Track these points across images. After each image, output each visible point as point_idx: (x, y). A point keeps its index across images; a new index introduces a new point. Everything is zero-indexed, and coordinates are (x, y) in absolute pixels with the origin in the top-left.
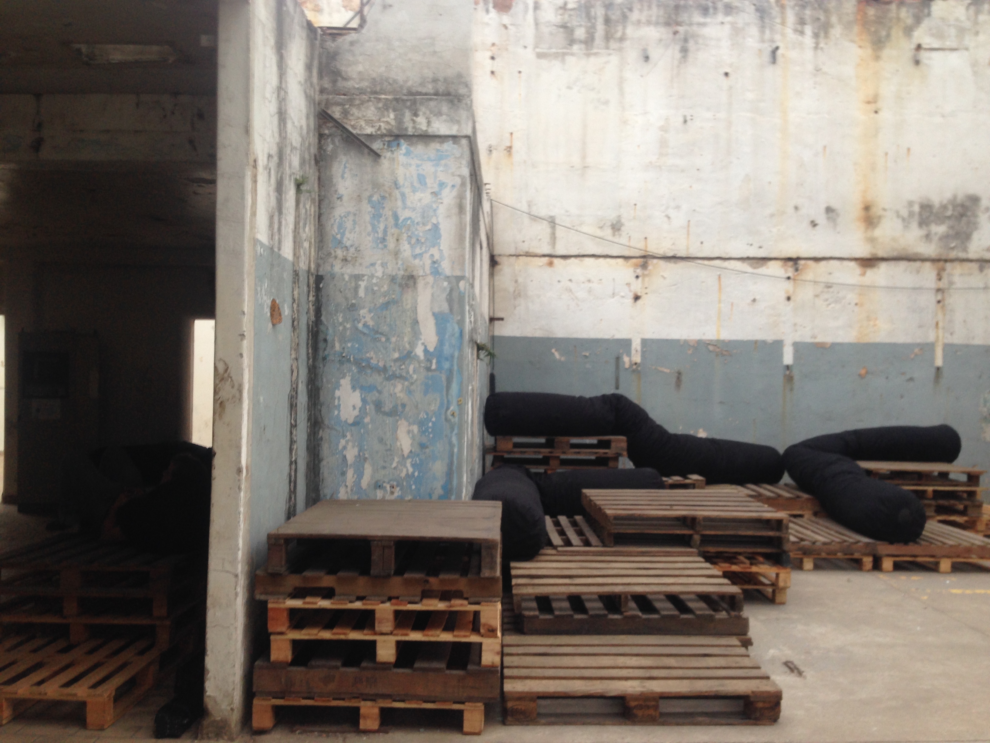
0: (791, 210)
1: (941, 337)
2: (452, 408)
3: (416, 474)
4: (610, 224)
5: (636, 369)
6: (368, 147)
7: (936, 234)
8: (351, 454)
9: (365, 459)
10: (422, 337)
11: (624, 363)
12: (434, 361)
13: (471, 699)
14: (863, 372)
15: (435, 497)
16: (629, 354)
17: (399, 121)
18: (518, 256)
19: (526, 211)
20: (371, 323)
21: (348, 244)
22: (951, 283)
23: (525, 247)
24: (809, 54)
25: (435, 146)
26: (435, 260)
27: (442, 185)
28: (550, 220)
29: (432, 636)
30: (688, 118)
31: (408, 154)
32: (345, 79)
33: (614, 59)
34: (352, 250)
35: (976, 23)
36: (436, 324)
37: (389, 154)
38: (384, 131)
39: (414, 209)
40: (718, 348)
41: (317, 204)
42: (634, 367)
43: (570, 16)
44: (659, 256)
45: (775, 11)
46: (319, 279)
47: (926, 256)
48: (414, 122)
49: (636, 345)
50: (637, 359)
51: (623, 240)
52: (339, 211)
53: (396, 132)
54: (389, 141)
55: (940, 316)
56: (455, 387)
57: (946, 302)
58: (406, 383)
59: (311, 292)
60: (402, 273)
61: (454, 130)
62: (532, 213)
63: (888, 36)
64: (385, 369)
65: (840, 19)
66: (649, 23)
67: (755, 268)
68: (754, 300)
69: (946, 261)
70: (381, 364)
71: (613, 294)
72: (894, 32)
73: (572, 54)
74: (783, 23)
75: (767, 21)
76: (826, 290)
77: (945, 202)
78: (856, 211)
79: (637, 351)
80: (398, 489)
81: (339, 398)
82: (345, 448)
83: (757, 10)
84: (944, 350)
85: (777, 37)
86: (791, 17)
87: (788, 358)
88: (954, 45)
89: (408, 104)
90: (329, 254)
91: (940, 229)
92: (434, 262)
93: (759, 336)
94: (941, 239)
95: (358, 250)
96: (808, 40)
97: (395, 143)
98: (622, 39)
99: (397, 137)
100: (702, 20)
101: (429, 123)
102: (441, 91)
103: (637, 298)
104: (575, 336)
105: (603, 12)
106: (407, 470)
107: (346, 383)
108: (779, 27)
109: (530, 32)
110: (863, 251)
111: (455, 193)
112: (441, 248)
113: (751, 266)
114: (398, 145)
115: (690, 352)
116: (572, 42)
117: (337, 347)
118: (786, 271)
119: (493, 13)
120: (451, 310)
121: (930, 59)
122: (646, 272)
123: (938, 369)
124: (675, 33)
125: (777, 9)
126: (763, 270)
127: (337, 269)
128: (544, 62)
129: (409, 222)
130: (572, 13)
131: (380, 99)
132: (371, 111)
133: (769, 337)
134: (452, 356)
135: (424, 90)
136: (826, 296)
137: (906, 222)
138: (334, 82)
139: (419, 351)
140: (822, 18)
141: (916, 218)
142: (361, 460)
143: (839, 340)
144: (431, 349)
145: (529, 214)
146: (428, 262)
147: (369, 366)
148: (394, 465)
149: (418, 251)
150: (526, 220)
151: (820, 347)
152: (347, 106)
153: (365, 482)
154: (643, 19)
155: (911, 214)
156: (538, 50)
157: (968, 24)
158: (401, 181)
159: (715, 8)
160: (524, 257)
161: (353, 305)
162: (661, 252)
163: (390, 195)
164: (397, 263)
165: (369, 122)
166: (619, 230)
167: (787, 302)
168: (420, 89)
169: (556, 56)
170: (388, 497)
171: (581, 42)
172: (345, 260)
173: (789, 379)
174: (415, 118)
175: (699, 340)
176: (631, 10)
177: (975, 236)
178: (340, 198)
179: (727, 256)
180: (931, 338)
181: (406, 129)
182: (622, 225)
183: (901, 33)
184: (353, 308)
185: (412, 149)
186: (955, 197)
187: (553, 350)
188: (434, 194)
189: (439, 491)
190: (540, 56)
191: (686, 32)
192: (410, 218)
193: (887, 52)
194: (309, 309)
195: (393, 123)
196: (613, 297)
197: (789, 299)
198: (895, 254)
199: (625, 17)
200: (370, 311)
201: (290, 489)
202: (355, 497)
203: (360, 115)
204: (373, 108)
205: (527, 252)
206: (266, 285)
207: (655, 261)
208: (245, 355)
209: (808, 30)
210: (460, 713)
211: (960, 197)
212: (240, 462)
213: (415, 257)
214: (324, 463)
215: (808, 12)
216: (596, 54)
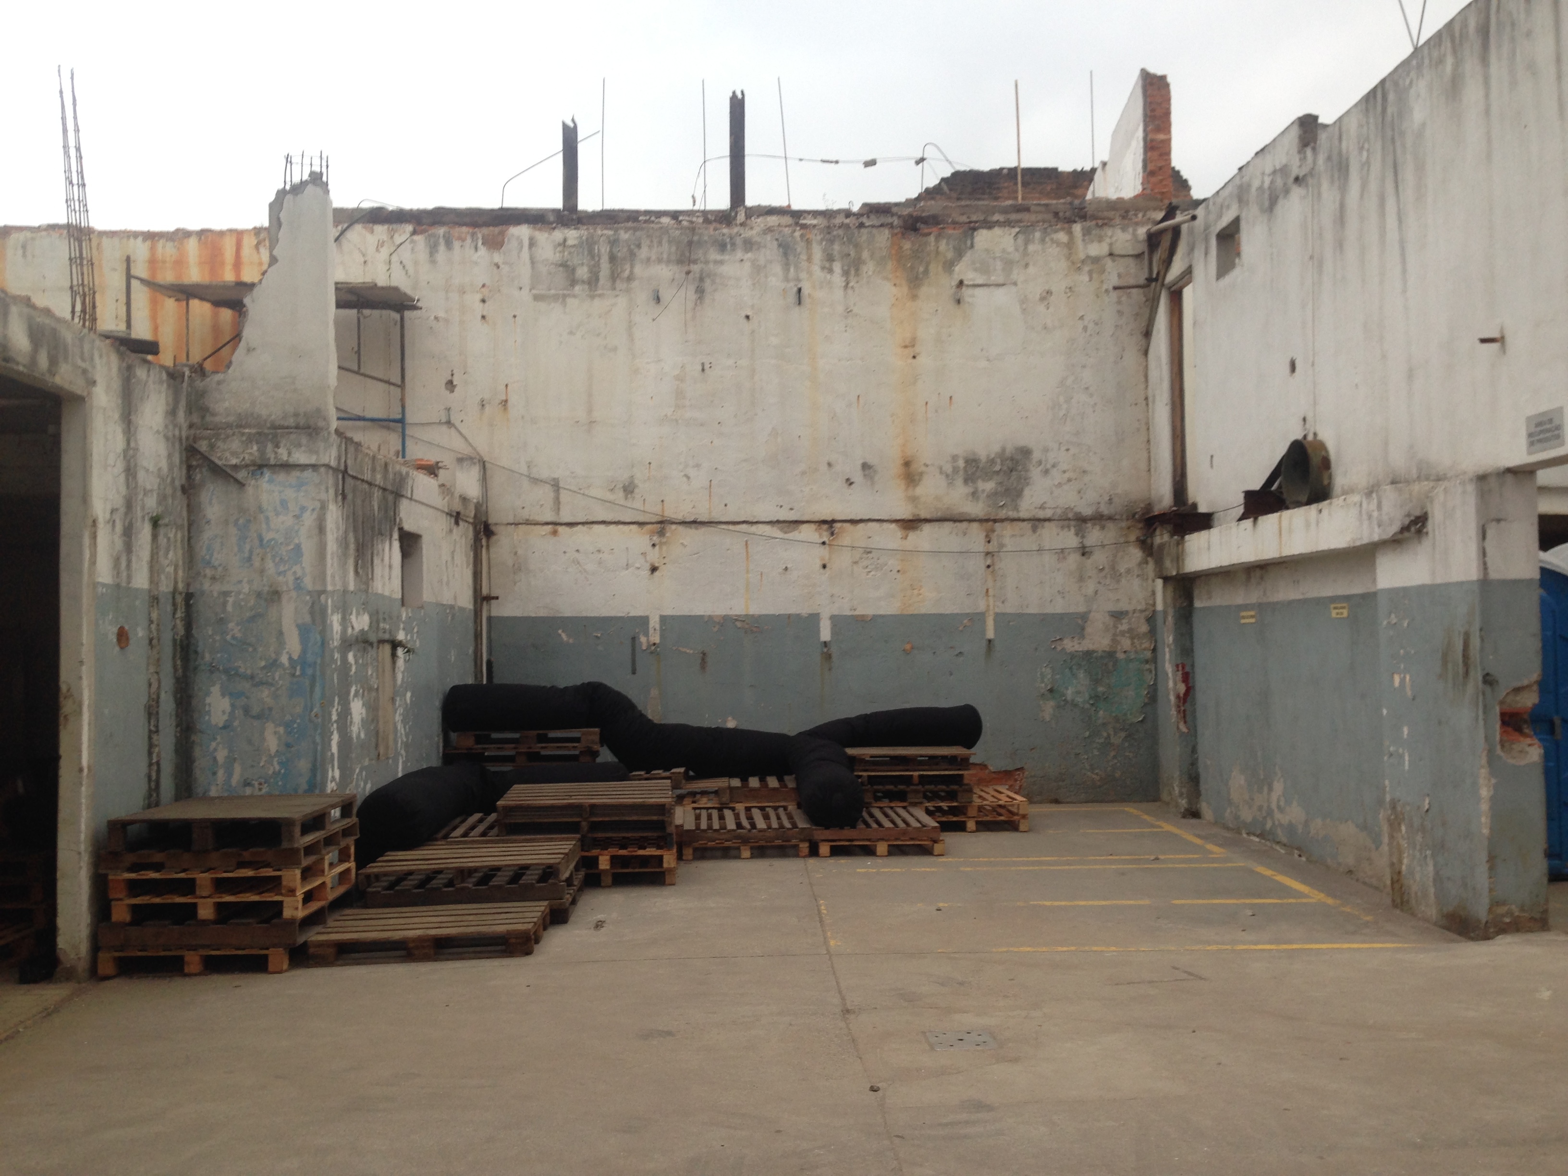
0: (824, 468)
1: (991, 607)
2: (315, 710)
3: (283, 771)
4: (622, 485)
5: (654, 650)
6: (232, 477)
7: (983, 491)
8: (221, 755)
9: (235, 759)
10: (287, 647)
11: (641, 643)
12: (298, 668)
13: (275, 946)
14: (908, 647)
15: (300, 791)
16: (647, 634)
17: (262, 452)
18: (517, 524)
19: (526, 473)
20: (239, 635)
21: (216, 563)
22: (1002, 546)
23: (525, 514)
24: (839, 293)
25: (296, 473)
26: (298, 576)
27: (303, 509)
28: (552, 483)
29: (243, 897)
30: (707, 366)
31: (270, 481)
32: (214, 415)
33: (622, 302)
34: (220, 569)
35: (1025, 253)
36: (300, 634)
37: (253, 482)
38: (248, 462)
39: (278, 531)
40: (748, 624)
41: (186, 529)
42: (653, 648)
43: (570, 253)
44: (678, 521)
45: (800, 247)
46: (189, 596)
47: (973, 516)
48: (276, 453)
49: (654, 622)
50: (656, 639)
51: (638, 504)
52: (208, 534)
53: (259, 462)
54: (252, 471)
55: (990, 584)
56: (318, 690)
57: (997, 567)
58: (273, 689)
59: (179, 611)
60: (266, 589)
61: (313, 460)
62: (532, 476)
63: (926, 272)
64: (252, 677)
65: (872, 257)
66: (660, 261)
67: (786, 533)
68: (786, 569)
69: (995, 521)
70: (249, 672)
71: (627, 565)
72: (932, 267)
73: (575, 296)
74: (809, 260)
75: (791, 258)
76: (865, 556)
77: (993, 456)
78: (895, 468)
79: (655, 630)
80: (266, 785)
81: (210, 705)
82: (215, 750)
83: (780, 245)
84: (995, 620)
85: (803, 275)
86: (818, 253)
87: (825, 634)
88: (1001, 280)
89: (270, 437)
90: (198, 573)
91: (988, 486)
92: (297, 579)
93: (793, 610)
94: (988, 496)
95: (226, 569)
96: (837, 278)
97: (259, 472)
98: (630, 279)
99: (261, 467)
100: (719, 257)
101: (289, 454)
102: (301, 424)
103: (654, 569)
104: (584, 614)
105: (608, 249)
106: (274, 768)
107: (216, 690)
108: (804, 264)
109: (525, 271)
110: (904, 511)
111: (315, 516)
112: (303, 565)
113: (782, 530)
114: (262, 473)
115: (716, 629)
116: (573, 282)
117: (207, 657)
118: (821, 536)
119: (483, 251)
120: (314, 621)
121: (973, 296)
122: (664, 540)
123: (990, 641)
124: (688, 273)
125: (803, 244)
126: (794, 535)
127: (206, 585)
128: (542, 305)
129: (273, 542)
130: (572, 250)
131: (243, 434)
132: (235, 444)
133: (804, 610)
134: (315, 663)
135: (286, 424)
136: (865, 563)
137: (950, 478)
138: (203, 417)
139: (284, 659)
140: (853, 253)
141: (961, 473)
142: (231, 761)
143: (882, 612)
144: (296, 658)
145: (529, 476)
146: (291, 578)
147: (237, 674)
148: (262, 764)
149: (282, 568)
150: (526, 483)
151: (861, 620)
152: (213, 440)
153: (236, 779)
154: (654, 257)
155: (956, 470)
156: (534, 292)
157: (1016, 256)
158: (265, 506)
159: (733, 244)
160: (524, 526)
161: (221, 619)
162: (680, 517)
163: (255, 518)
164: (262, 580)
165: (234, 454)
166: (632, 492)
167: (822, 570)
168: (282, 423)
169: (555, 298)
170: (257, 793)
171: (583, 282)
172: (213, 578)
173: (828, 657)
174: (276, 449)
175: (725, 616)
176: (639, 246)
177: (1027, 492)
178: (208, 522)
179: (755, 520)
180: (982, 607)
181: (269, 459)
182: (635, 486)
183: (940, 268)
184: (221, 621)
185: (275, 476)
186: (1004, 450)
187: (560, 631)
188: (297, 517)
189: (305, 786)
190: (537, 298)
191: (702, 271)
192: (273, 539)
193: (925, 290)
194: (174, 627)
195: (256, 454)
196: (627, 569)
197: (824, 567)
198: (939, 515)
199: (632, 255)
200: (238, 624)
201: (150, 787)
202: (226, 795)
203: (225, 447)
204: (237, 441)
205: (527, 520)
206: (111, 617)
207: (674, 527)
208: (84, 677)
209: (837, 267)
210: (266, 957)
211: (1009, 449)
212: (80, 763)
213: (279, 574)
214: (196, 764)
215: (836, 247)
216: (600, 296)
